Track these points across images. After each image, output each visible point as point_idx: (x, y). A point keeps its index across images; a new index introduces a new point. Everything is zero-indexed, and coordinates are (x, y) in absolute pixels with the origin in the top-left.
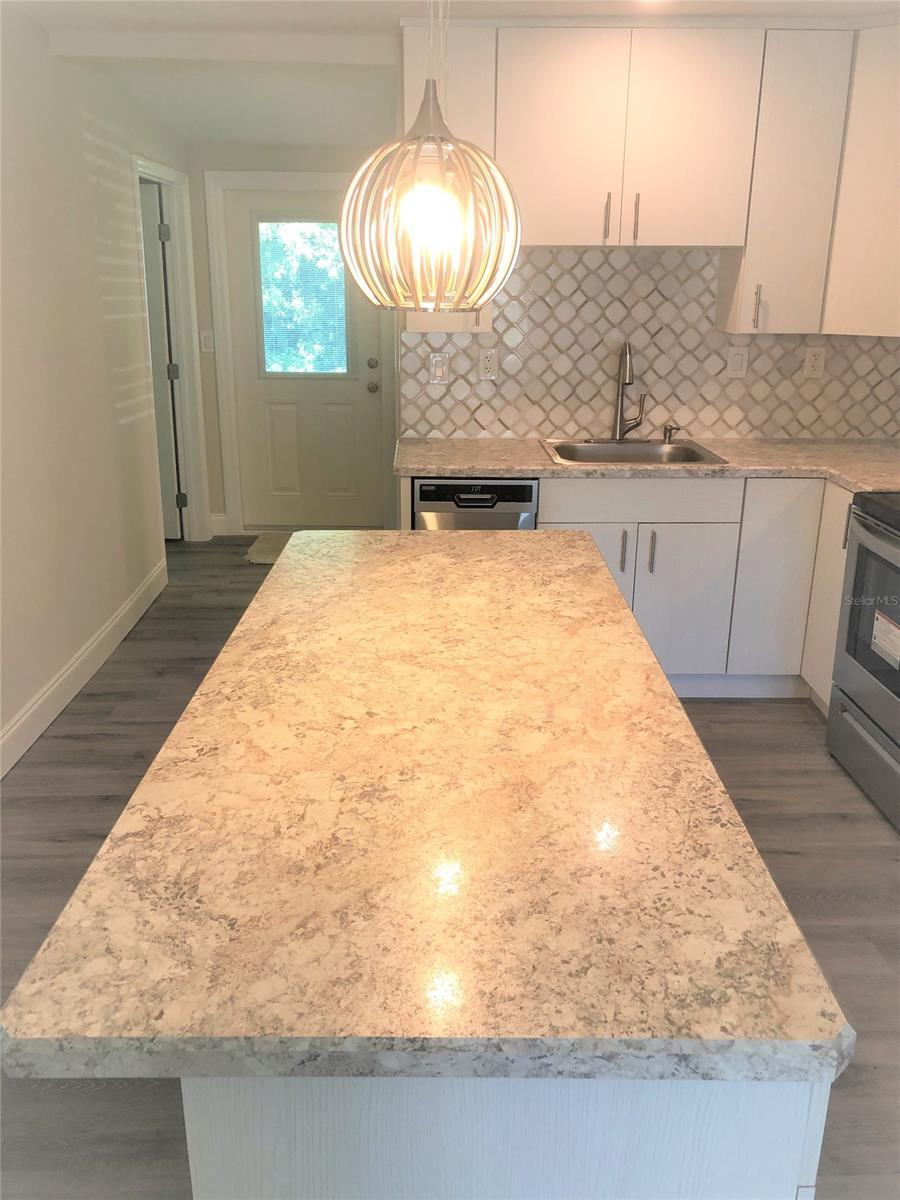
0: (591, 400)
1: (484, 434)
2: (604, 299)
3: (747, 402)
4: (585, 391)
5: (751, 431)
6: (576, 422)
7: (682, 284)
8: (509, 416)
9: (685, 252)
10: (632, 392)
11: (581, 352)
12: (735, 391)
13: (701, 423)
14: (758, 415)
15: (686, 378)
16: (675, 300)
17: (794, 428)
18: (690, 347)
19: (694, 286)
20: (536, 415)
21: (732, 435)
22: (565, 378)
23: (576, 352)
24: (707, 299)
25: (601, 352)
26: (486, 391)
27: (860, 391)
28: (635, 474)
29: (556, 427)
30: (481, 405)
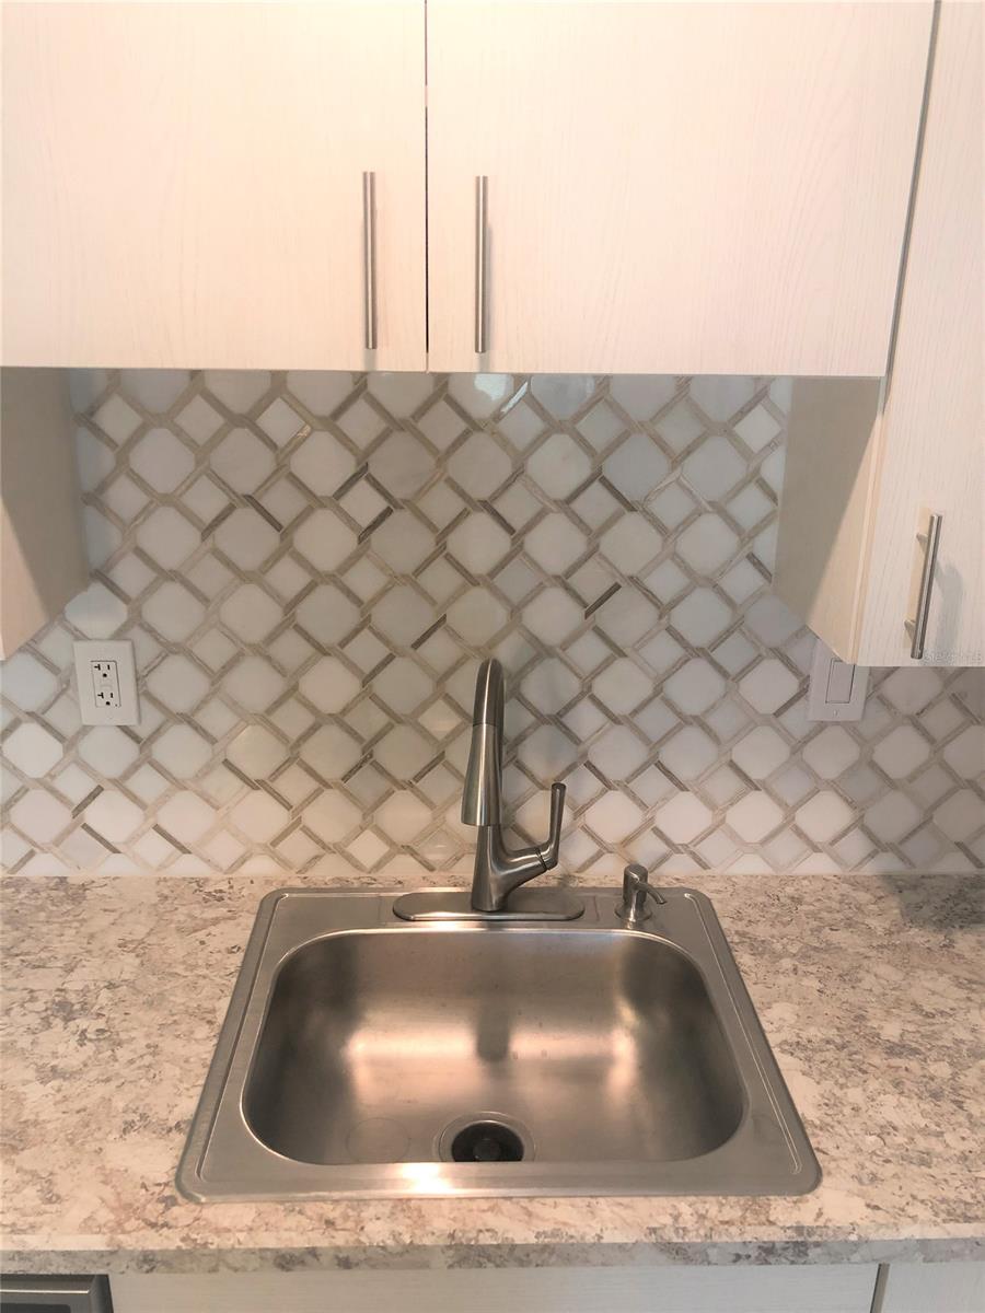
0: (419, 776)
1: (112, 866)
2: (442, 506)
3: (865, 783)
4: (400, 754)
5: (872, 855)
6: (381, 834)
7: (677, 460)
8: (186, 816)
10: (538, 757)
11: (382, 652)
12: (831, 757)
13: (733, 836)
14: (895, 816)
15: (685, 720)
16: (656, 507)
18: (699, 637)
19: (715, 468)
20: (264, 816)
21: (821, 865)
22: (338, 719)
23: (366, 651)
24: (751, 505)
26: (108, 752)
29: (324, 846)
30: (99, 790)
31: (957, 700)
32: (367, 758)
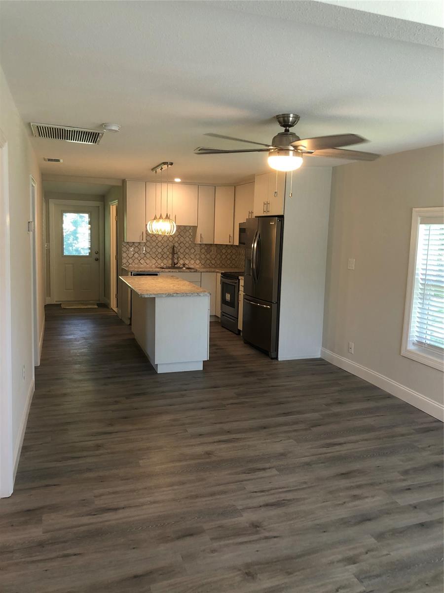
0: (166, 258)
1: (142, 266)
3: (200, 259)
4: (165, 256)
5: (202, 265)
6: (163, 263)
7: (185, 233)
8: (148, 261)
9: (185, 227)
10: (176, 256)
12: (198, 257)
13: (191, 263)
14: (203, 262)
15: (187, 253)
17: (211, 265)
18: (187, 247)
19: (188, 234)
20: (154, 261)
22: (160, 253)
23: (163, 247)
24: (190, 237)
25: (168, 247)
26: (142, 256)
27: (224, 257)
28: (179, 272)
31: (207, 252)
32: (162, 256)
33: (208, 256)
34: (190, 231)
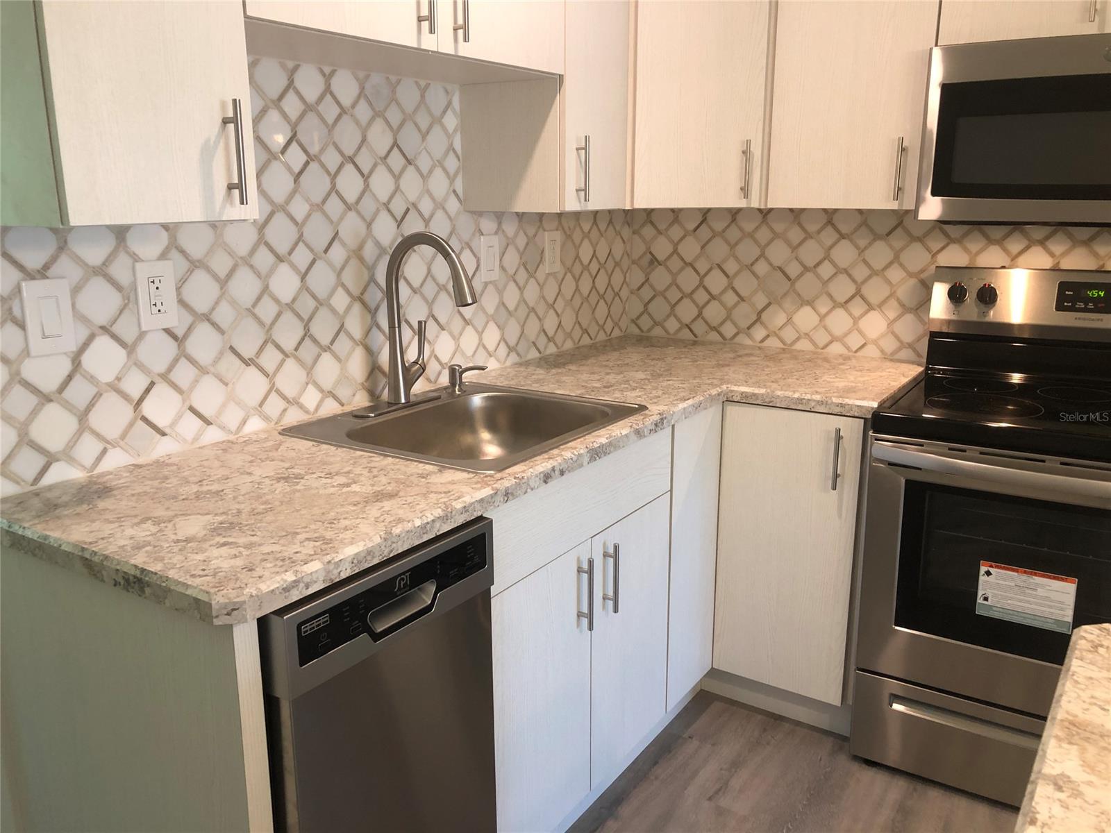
0: (333, 342)
2: (331, 160)
3: (502, 314)
4: (323, 327)
5: (508, 355)
6: (317, 385)
7: (424, 137)
8: (208, 396)
11: (309, 257)
12: (490, 300)
14: (513, 331)
16: (419, 162)
17: (542, 342)
19: (437, 141)
20: (252, 384)
22: (290, 306)
23: (302, 257)
24: (452, 163)
25: (337, 254)
26: (157, 352)
27: (586, 284)
29: (288, 401)
30: (152, 384)
31: (525, 265)
33: (532, 293)
34: (451, 121)
